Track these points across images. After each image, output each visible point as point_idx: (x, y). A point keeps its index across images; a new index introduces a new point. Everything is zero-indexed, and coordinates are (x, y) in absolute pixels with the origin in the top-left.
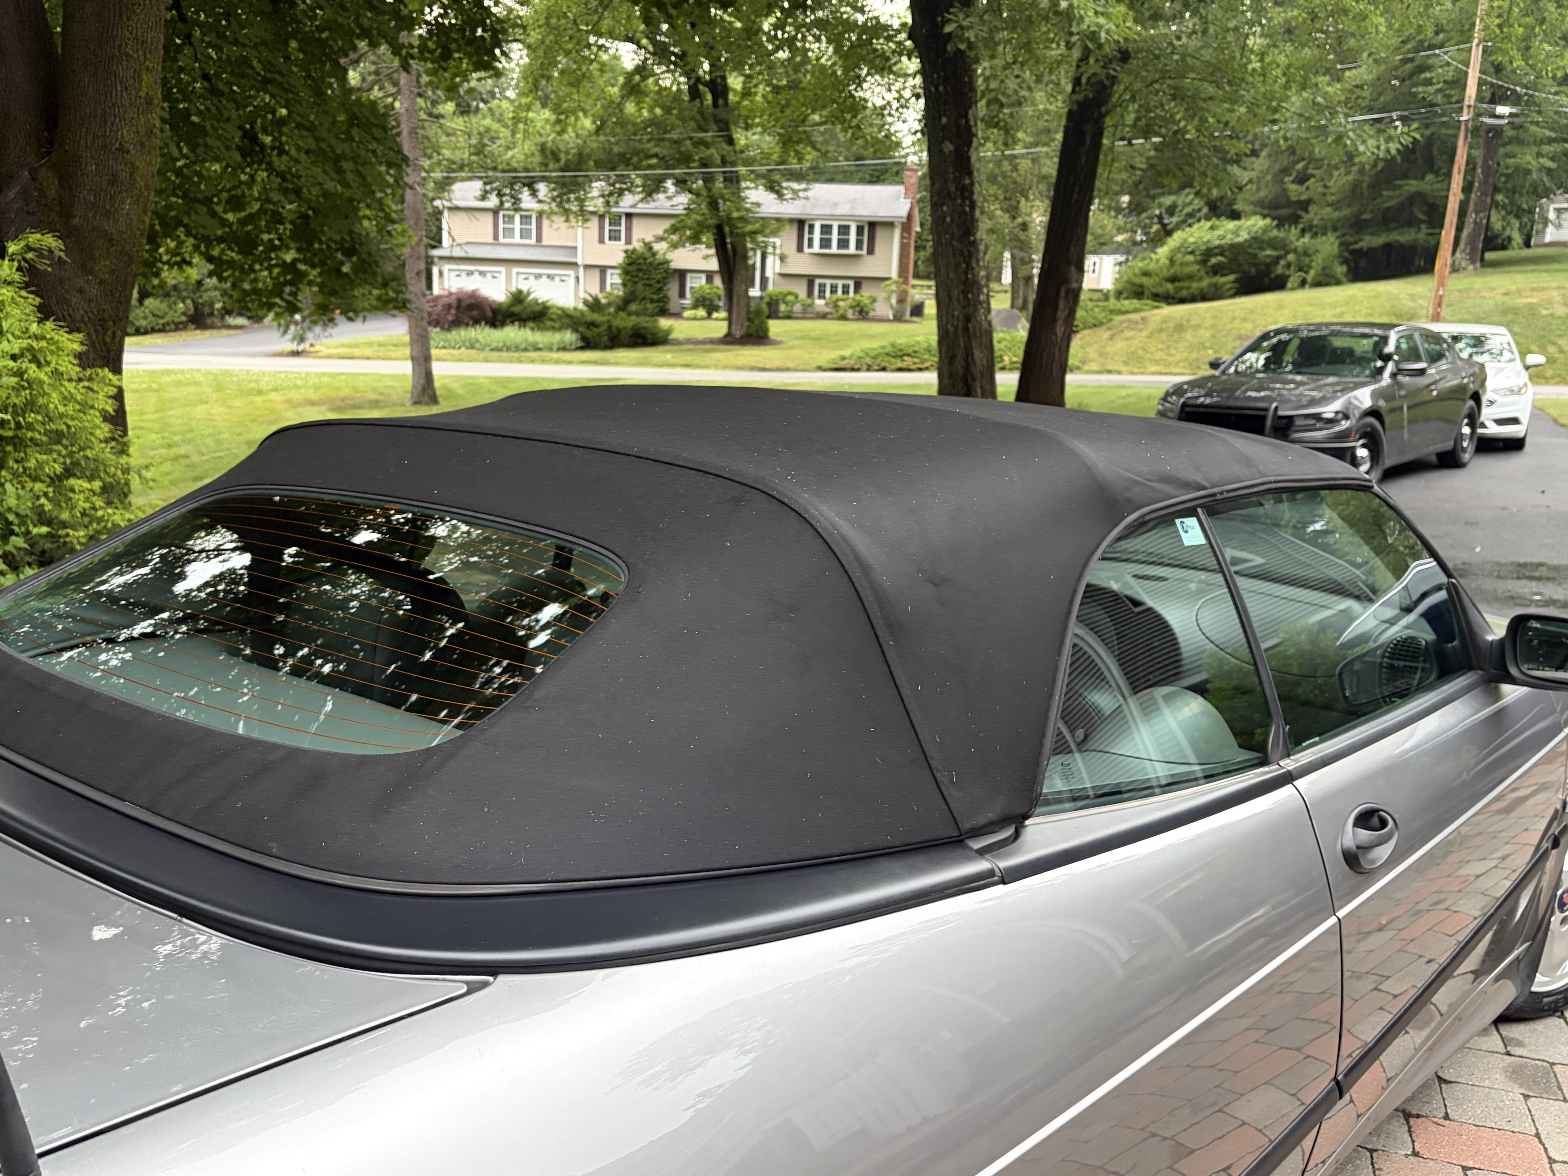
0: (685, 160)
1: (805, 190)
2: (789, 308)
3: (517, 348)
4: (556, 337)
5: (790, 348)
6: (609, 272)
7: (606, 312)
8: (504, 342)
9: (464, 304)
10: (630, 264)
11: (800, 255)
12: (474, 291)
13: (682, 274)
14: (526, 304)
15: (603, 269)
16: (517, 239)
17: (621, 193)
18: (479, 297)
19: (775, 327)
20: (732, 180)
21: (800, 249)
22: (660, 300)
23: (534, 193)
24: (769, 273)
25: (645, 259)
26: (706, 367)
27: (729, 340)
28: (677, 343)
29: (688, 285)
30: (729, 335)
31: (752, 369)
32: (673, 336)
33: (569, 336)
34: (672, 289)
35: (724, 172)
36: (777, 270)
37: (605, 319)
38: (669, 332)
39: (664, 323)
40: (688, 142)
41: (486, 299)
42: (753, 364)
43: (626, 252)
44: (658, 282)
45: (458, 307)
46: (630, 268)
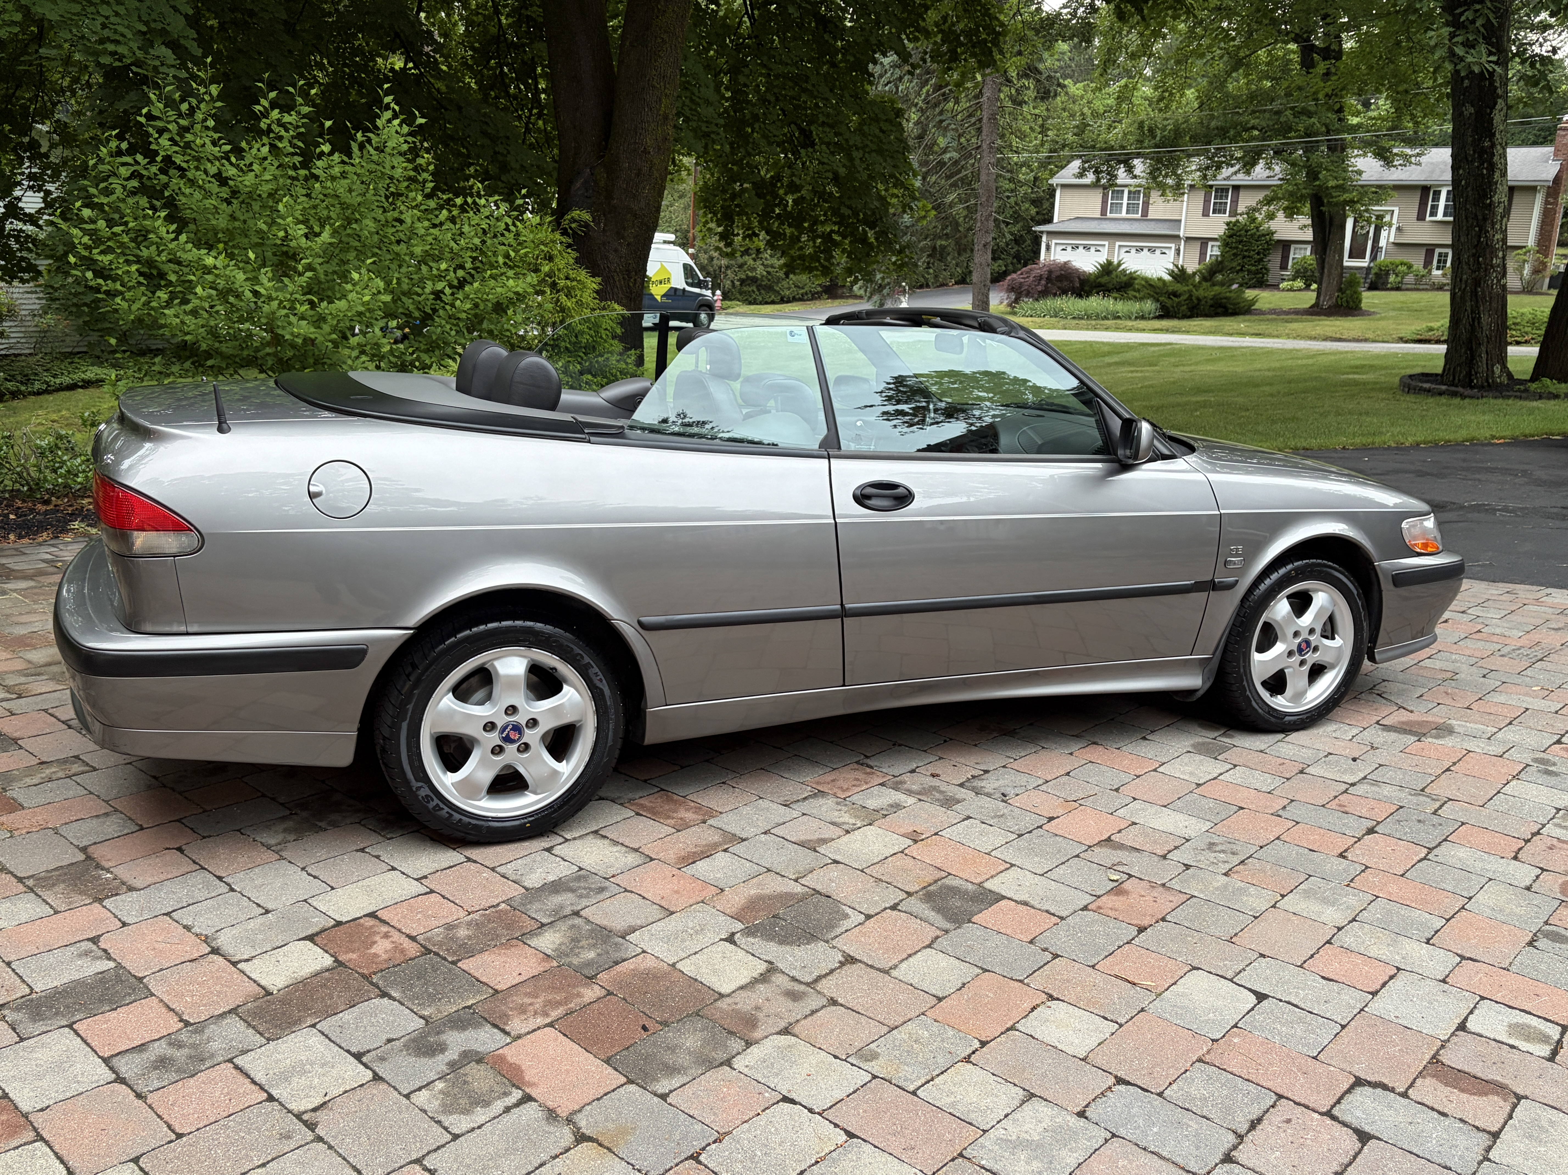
0: (1285, 130)
1: (1418, 155)
2: (1399, 279)
3: (1098, 317)
4: (1135, 307)
5: (1382, 319)
6: (1210, 244)
7: (1191, 281)
8: (1086, 310)
9: (1053, 276)
10: (1230, 236)
11: (1421, 223)
12: (1065, 263)
13: (1286, 245)
14: (1113, 276)
15: (1204, 242)
16: (1124, 214)
17: (1219, 167)
18: (1070, 268)
19: (1369, 299)
20: (1338, 149)
21: (1421, 217)
22: (1257, 272)
23: (1130, 169)
24: (1383, 243)
25: (1247, 231)
26: (1278, 337)
27: (1316, 311)
28: (1261, 312)
29: (1291, 256)
30: (1316, 305)
31: (1326, 339)
32: (1257, 306)
33: (1149, 306)
34: (1274, 260)
35: (1328, 140)
36: (1392, 240)
37: (1186, 288)
38: (1254, 302)
39: (1250, 294)
40: (1288, 112)
41: (1077, 270)
42: (1330, 334)
43: (1228, 224)
44: (1258, 254)
45: (1049, 279)
46: (1230, 240)
